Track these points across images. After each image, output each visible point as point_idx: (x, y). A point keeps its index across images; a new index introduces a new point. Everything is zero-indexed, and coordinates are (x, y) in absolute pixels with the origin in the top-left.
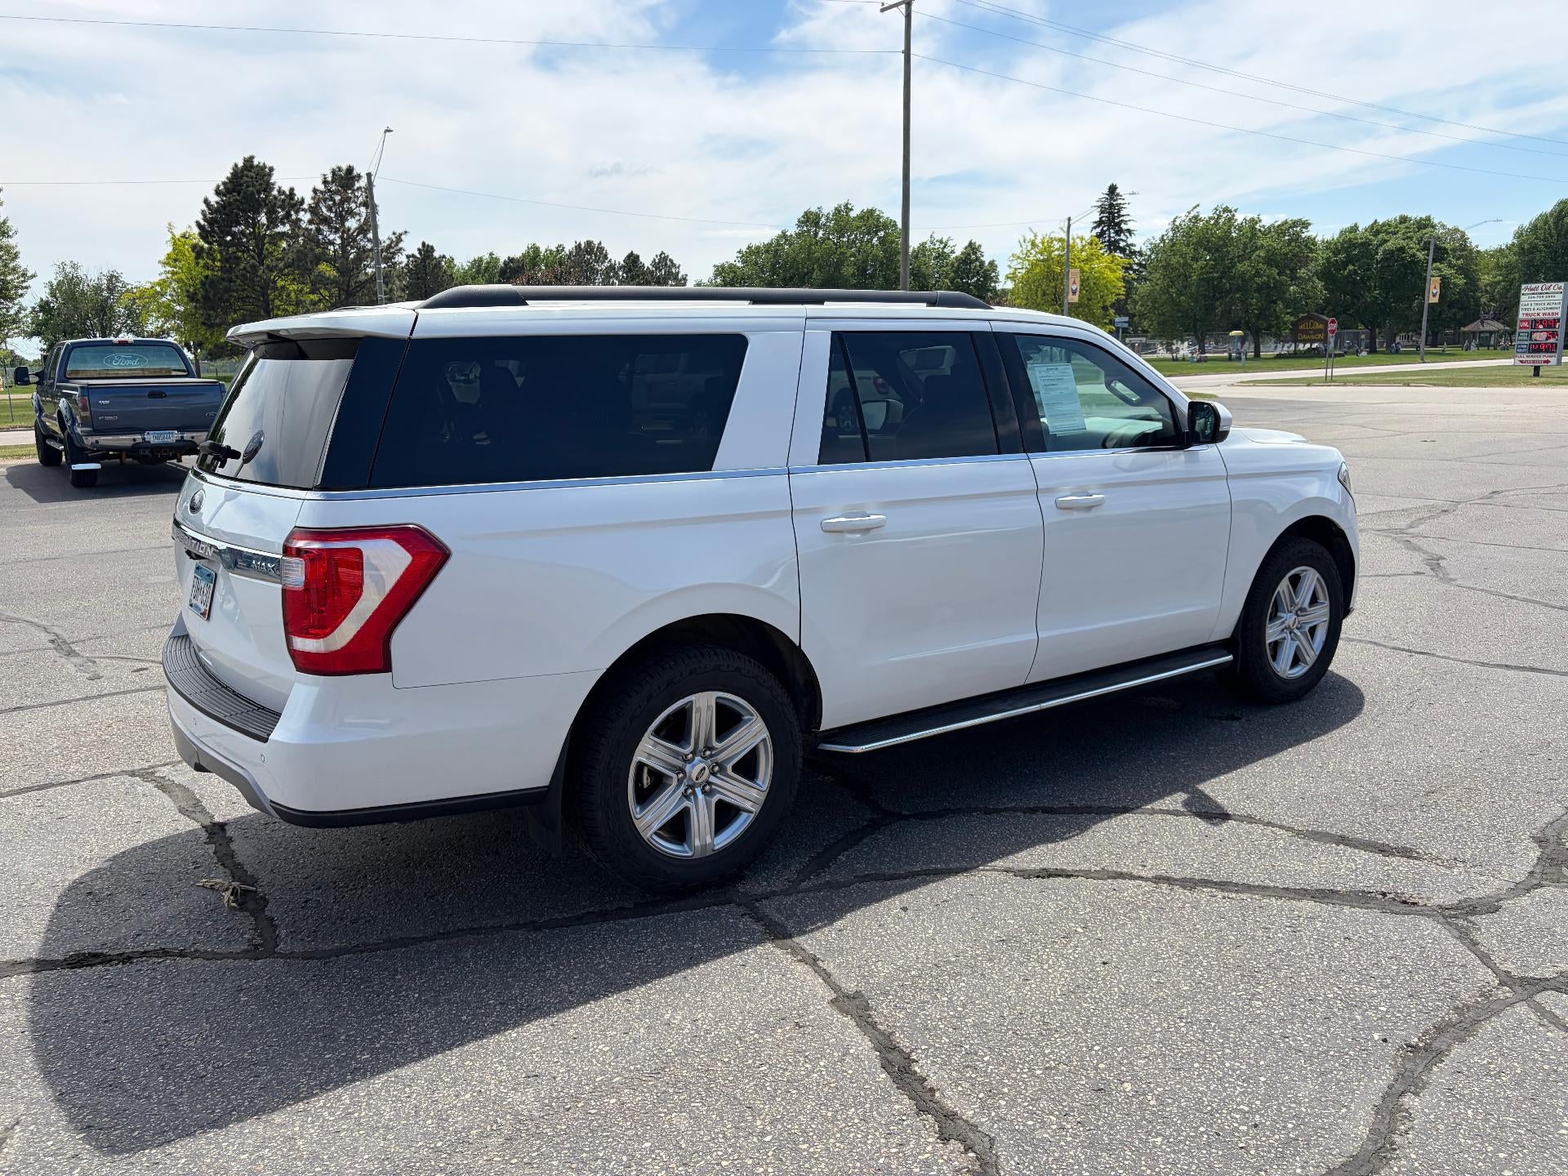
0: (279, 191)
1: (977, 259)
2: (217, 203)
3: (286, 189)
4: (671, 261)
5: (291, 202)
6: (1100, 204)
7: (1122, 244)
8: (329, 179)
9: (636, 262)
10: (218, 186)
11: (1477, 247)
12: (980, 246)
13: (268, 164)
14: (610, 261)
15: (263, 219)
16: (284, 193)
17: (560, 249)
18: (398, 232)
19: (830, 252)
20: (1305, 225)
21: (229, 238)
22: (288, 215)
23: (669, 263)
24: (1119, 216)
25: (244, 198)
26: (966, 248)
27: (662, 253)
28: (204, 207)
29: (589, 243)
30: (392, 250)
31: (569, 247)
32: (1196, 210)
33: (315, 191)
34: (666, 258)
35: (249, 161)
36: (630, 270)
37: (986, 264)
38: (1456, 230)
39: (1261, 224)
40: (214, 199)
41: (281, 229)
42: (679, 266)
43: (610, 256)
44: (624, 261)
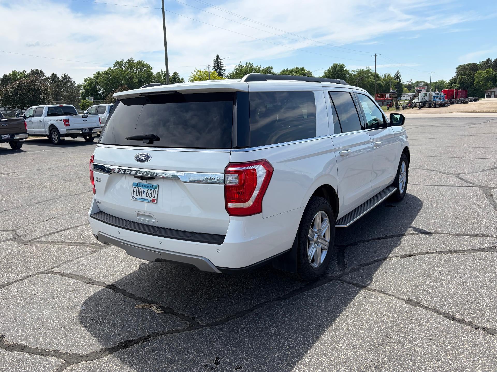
1: (178, 77)
4: (69, 77)
6: (214, 61)
7: (222, 74)
9: (56, 77)
11: (315, 76)
12: (178, 73)
17: (24, 72)
19: (128, 74)
20: (272, 68)
23: (68, 77)
24: (220, 65)
26: (174, 74)
27: (65, 74)
29: (37, 70)
31: (28, 72)
32: (241, 64)
34: (67, 76)
36: (53, 80)
37: (181, 79)
38: (309, 72)
39: (261, 68)
42: (72, 78)
43: (45, 75)
44: (51, 76)
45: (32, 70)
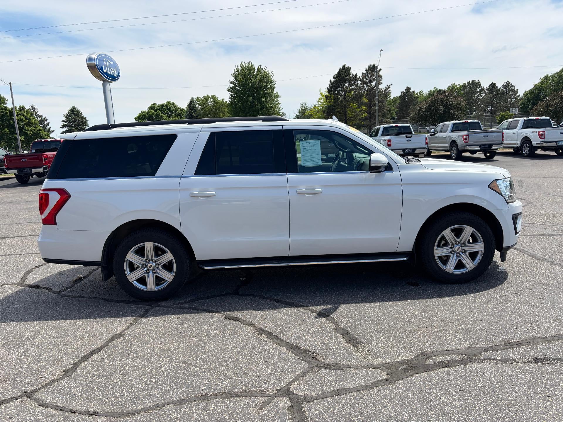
0: (352, 75)
2: (333, 81)
3: (354, 74)
4: (511, 84)
5: (356, 78)
8: (368, 69)
9: (494, 86)
10: (334, 76)
13: (350, 67)
14: (482, 87)
15: (347, 85)
16: (354, 75)
18: (389, 85)
21: (336, 92)
22: (355, 82)
25: (341, 79)
27: (508, 81)
28: (330, 83)
29: (473, 81)
30: (386, 91)
33: (363, 74)
34: (509, 83)
35: (344, 66)
36: (491, 90)
40: (333, 80)
41: (352, 87)
42: (515, 86)
43: (481, 85)
44: (489, 86)
45: (469, 81)
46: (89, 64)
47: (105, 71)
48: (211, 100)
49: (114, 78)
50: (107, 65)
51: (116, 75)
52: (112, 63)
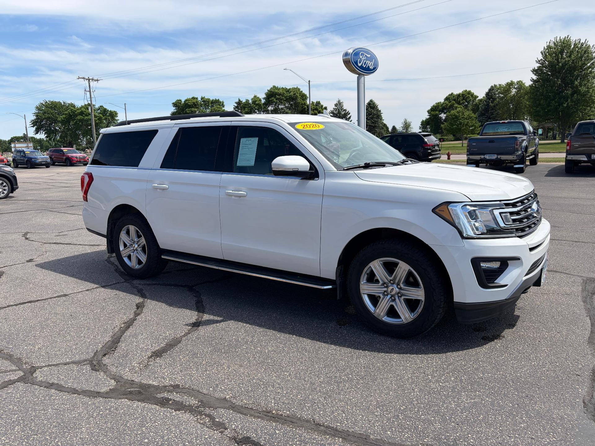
46: (345, 59)
47: (360, 65)
48: (516, 87)
49: (369, 70)
50: (363, 58)
51: (371, 67)
52: (369, 56)
